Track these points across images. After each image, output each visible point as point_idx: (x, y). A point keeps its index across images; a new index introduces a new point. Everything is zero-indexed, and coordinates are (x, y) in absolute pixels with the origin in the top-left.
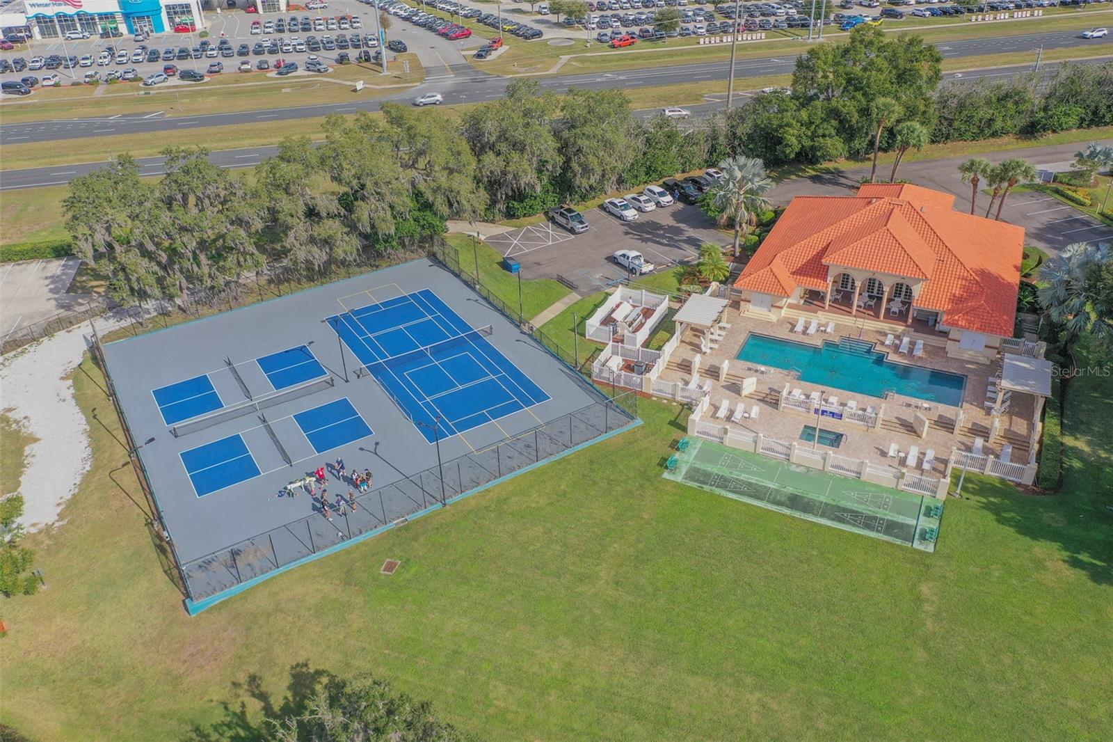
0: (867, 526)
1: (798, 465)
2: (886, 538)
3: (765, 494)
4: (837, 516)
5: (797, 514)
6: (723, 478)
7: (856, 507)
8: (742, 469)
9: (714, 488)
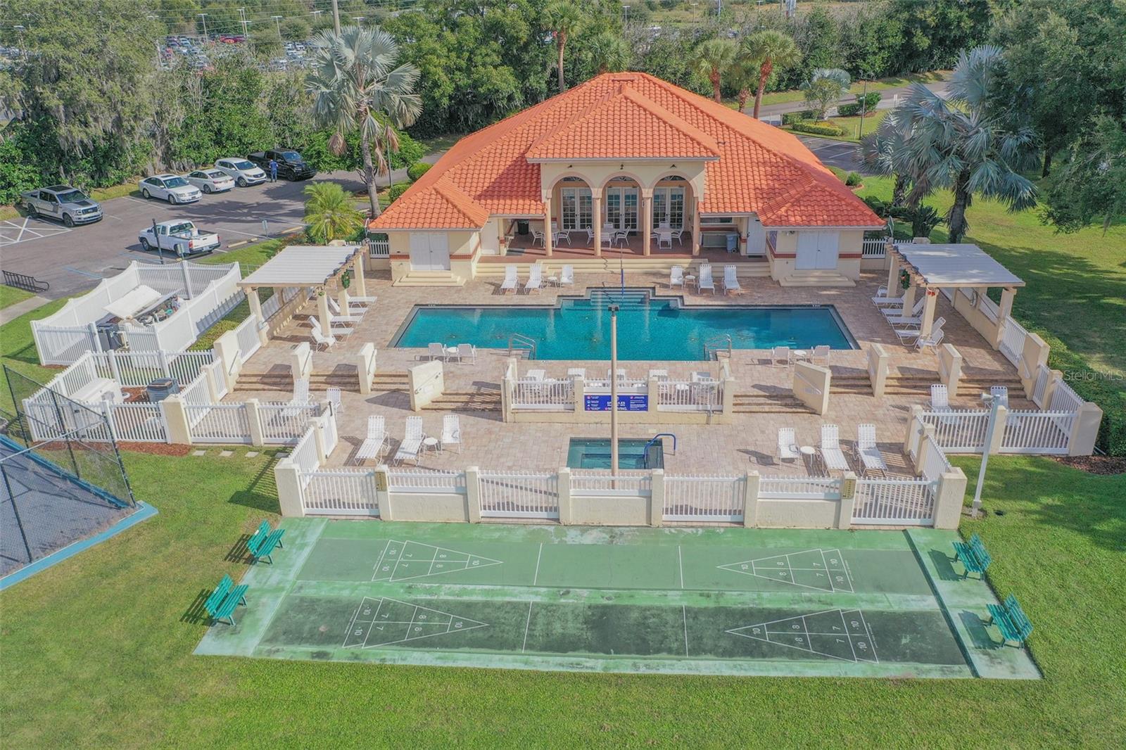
0: (828, 649)
1: (585, 528)
2: (895, 669)
3: (519, 626)
4: (735, 640)
5: (626, 665)
6: (388, 608)
7: (770, 601)
8: (440, 570)
9: (363, 648)
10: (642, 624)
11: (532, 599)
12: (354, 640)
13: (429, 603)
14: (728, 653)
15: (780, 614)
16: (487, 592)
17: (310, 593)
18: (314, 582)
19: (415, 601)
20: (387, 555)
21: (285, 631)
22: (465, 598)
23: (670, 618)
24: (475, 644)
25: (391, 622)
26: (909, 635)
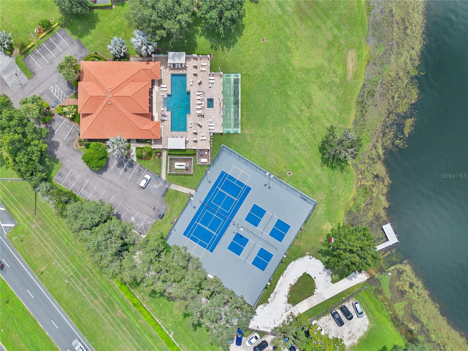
0: (238, 87)
2: (240, 84)
3: (236, 110)
5: (240, 102)
7: (232, 91)
8: (230, 117)
10: (236, 101)
11: (233, 109)
12: (238, 122)
14: (239, 95)
15: (234, 91)
16: (232, 113)
17: (233, 127)
19: (234, 118)
20: (228, 122)
21: (238, 127)
22: (233, 115)
23: (235, 99)
24: (238, 113)
25: (236, 120)
26: (236, 82)
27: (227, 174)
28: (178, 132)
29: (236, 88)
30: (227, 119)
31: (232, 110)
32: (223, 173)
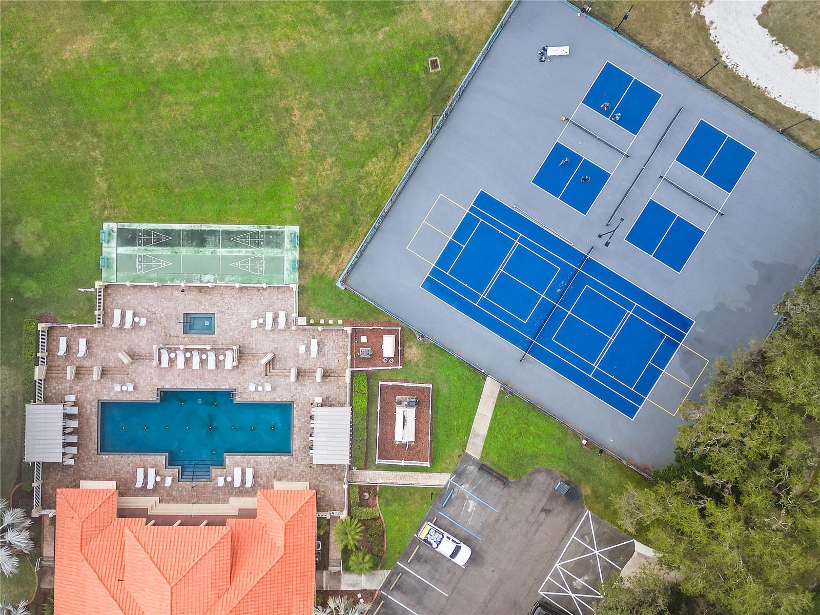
2: (135, 226)
3: (223, 239)
4: (170, 235)
5: (196, 226)
6: (257, 245)
7: (160, 250)
8: (247, 261)
9: (260, 230)
10: (192, 240)
11: (220, 250)
12: (262, 233)
13: (247, 247)
14: (172, 230)
15: (158, 245)
16: (232, 252)
17: (279, 251)
18: (280, 255)
19: (251, 248)
20: (262, 267)
21: (279, 235)
22: (238, 249)
23: (186, 243)
24: (231, 232)
25: (255, 240)
26: (128, 238)
27: (434, 272)
28: (295, 430)
29: (150, 239)
30: (253, 269)
31: (222, 251)
32: (432, 285)
